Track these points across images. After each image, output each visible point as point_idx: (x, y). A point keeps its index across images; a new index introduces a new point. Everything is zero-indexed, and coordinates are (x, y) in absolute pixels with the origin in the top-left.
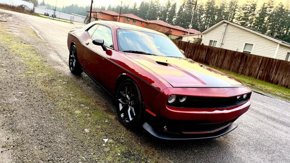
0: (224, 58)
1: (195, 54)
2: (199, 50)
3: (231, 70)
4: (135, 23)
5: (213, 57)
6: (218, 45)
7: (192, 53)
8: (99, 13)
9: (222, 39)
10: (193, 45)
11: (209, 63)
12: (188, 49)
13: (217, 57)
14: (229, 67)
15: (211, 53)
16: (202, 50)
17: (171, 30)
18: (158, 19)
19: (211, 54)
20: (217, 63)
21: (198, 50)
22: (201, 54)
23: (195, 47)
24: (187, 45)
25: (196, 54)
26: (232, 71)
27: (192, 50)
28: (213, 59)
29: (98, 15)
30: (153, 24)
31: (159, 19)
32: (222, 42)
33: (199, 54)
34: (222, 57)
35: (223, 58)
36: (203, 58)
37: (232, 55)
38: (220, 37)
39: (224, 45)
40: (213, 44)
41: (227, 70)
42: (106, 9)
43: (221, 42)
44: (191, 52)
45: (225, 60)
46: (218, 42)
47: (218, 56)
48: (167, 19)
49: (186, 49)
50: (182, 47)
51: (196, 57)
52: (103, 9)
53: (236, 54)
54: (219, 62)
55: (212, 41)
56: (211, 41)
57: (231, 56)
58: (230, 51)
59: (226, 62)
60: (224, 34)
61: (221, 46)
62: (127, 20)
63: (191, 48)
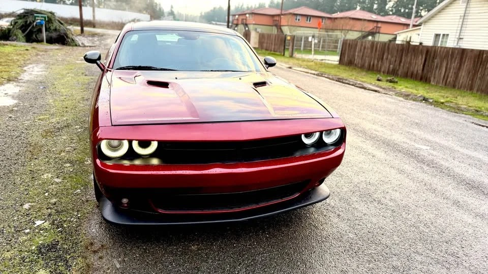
0: (460, 65)
1: (402, 64)
2: (409, 55)
3: (475, 89)
4: (310, 21)
5: (437, 67)
6: (451, 43)
7: (398, 62)
8: (249, 14)
9: (459, 28)
10: (398, 47)
11: (430, 78)
12: (389, 56)
13: (444, 64)
14: (470, 82)
15: (434, 58)
16: (415, 56)
17: (379, 25)
18: (358, 8)
19: (433, 61)
20: (446, 77)
21: (407, 55)
22: (413, 62)
23: (402, 50)
24: (386, 48)
25: (404, 65)
26: (477, 91)
27: (396, 57)
28: (437, 71)
29: (248, 18)
30: (341, 18)
31: (360, 9)
32: (460, 35)
33: (410, 63)
34: (455, 65)
35: (456, 67)
36: (417, 71)
37: (475, 58)
38: (454, 26)
39: (463, 40)
40: (442, 41)
41: (467, 90)
42: (267, 6)
43: (458, 34)
44: (395, 61)
45: (463, 70)
46: (452, 36)
47: (447, 64)
48: (375, 6)
49: (385, 57)
50: (378, 53)
51: (405, 70)
52: (261, 6)
53: (484, 56)
54: (450, 75)
55: (440, 35)
56: (437, 36)
57: (474, 61)
58: (472, 50)
59: (463, 74)
60: (464, 19)
61: (458, 43)
62: (296, 20)
63: (395, 54)
